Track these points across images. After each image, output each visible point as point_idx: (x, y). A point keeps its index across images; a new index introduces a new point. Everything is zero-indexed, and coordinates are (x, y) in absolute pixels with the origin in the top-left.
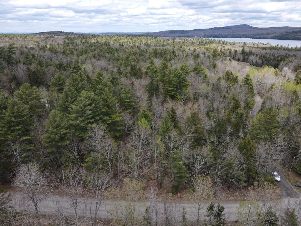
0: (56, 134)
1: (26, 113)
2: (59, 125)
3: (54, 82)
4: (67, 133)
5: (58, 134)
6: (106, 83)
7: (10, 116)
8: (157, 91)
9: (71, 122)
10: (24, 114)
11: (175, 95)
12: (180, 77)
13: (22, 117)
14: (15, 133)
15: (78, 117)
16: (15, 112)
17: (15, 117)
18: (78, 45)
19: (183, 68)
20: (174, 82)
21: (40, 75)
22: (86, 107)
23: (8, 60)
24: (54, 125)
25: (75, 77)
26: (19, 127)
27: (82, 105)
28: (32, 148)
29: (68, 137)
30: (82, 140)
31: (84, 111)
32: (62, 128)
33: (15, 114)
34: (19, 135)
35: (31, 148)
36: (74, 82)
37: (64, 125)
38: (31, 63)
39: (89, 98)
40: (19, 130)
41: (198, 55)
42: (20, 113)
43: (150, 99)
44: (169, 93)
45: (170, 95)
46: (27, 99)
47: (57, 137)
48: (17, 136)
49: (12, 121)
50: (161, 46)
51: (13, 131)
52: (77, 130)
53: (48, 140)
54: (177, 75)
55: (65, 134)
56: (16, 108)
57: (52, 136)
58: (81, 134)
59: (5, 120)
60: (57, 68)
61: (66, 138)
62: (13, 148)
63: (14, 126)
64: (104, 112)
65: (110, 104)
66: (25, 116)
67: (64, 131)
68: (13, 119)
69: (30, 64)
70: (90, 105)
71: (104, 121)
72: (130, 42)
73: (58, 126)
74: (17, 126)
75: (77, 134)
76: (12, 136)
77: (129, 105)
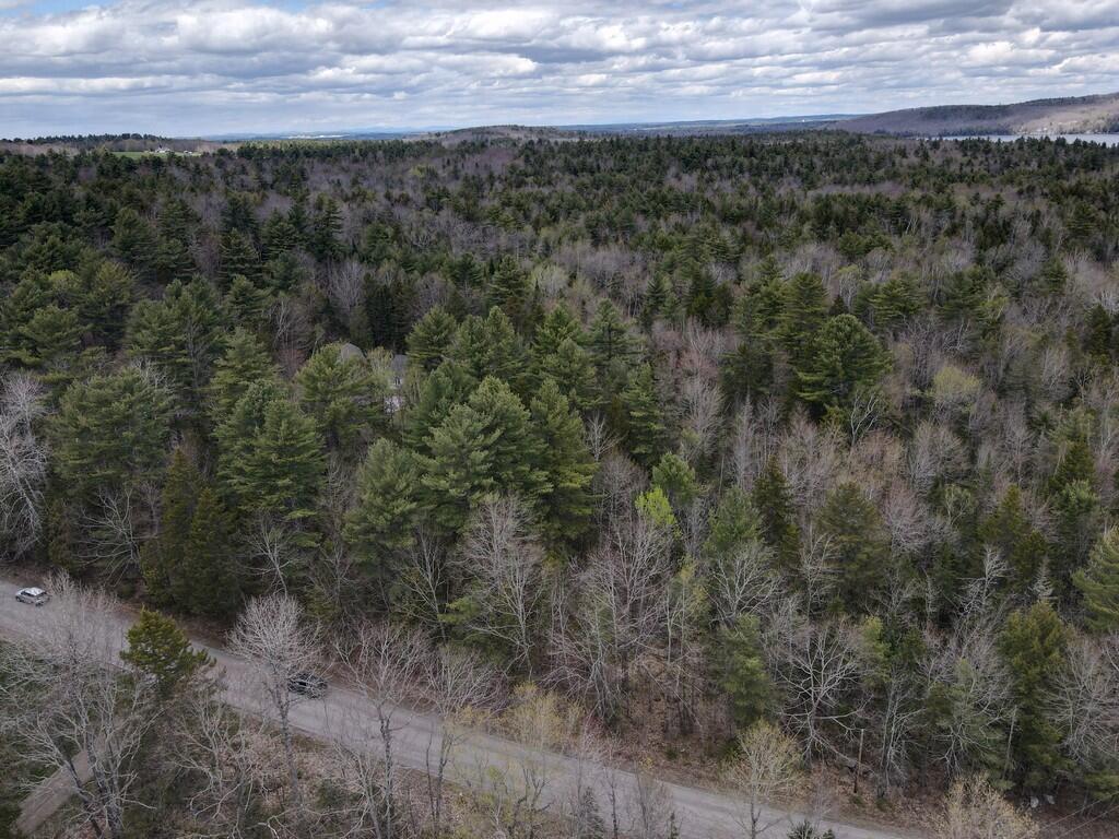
0: (381, 511)
1: (308, 442)
2: (390, 487)
3: (421, 334)
4: (411, 512)
5: (385, 514)
6: (569, 352)
7: (269, 448)
8: (766, 381)
9: (426, 481)
10: (302, 444)
11: (825, 405)
12: (848, 337)
13: (299, 451)
14: (275, 498)
15: (448, 465)
16: (282, 434)
17: (281, 451)
18: (553, 182)
19: (895, 291)
20: (823, 357)
21: (401, 301)
22: (473, 436)
23: (321, 247)
24: (377, 485)
25: (476, 327)
26: (287, 481)
27: (460, 433)
28: (315, 545)
29: (414, 524)
30: (454, 538)
31: (465, 450)
32: (400, 494)
33: (280, 442)
34: (287, 503)
35: (313, 544)
36: (473, 342)
37: (406, 488)
38: (382, 259)
39: (488, 410)
40: (287, 488)
41: (1007, 224)
42: (291, 439)
43: (728, 410)
44: (802, 395)
45: (809, 401)
46: (327, 392)
47: (381, 522)
48: (281, 504)
49: (270, 462)
50: (860, 183)
51: (273, 490)
52: (444, 503)
53: (358, 527)
54: (839, 329)
55: (406, 516)
56: (284, 425)
57: (371, 517)
58: (452, 519)
59: (256, 457)
60: (454, 276)
61: (408, 526)
62: (268, 539)
63: (277, 476)
64: (533, 456)
65: (558, 429)
66: (306, 448)
67: (404, 506)
68: (274, 457)
69: (377, 263)
70: (488, 430)
71: (528, 487)
72: (741, 165)
73: (388, 491)
74: (285, 475)
75: (441, 518)
76: (269, 505)
77: (643, 430)
